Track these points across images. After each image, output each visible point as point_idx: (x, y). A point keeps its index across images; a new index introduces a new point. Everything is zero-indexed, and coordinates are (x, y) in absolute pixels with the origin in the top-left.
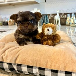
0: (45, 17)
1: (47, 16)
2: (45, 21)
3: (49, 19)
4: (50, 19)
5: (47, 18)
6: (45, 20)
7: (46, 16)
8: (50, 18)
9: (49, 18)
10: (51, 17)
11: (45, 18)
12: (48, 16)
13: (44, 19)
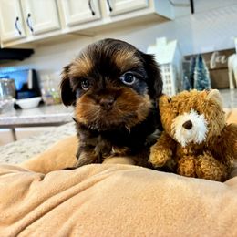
0: (194, 63)
1: (201, 60)
2: (196, 79)
3: (210, 70)
4: (215, 69)
5: (201, 67)
6: (196, 72)
7: (197, 60)
8: (212, 67)
9: (209, 66)
10: (217, 60)
11: (194, 67)
12: (204, 61)
13: (193, 71)
